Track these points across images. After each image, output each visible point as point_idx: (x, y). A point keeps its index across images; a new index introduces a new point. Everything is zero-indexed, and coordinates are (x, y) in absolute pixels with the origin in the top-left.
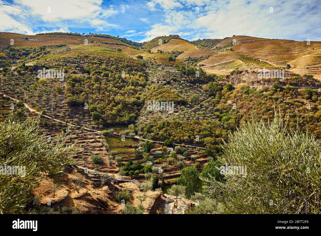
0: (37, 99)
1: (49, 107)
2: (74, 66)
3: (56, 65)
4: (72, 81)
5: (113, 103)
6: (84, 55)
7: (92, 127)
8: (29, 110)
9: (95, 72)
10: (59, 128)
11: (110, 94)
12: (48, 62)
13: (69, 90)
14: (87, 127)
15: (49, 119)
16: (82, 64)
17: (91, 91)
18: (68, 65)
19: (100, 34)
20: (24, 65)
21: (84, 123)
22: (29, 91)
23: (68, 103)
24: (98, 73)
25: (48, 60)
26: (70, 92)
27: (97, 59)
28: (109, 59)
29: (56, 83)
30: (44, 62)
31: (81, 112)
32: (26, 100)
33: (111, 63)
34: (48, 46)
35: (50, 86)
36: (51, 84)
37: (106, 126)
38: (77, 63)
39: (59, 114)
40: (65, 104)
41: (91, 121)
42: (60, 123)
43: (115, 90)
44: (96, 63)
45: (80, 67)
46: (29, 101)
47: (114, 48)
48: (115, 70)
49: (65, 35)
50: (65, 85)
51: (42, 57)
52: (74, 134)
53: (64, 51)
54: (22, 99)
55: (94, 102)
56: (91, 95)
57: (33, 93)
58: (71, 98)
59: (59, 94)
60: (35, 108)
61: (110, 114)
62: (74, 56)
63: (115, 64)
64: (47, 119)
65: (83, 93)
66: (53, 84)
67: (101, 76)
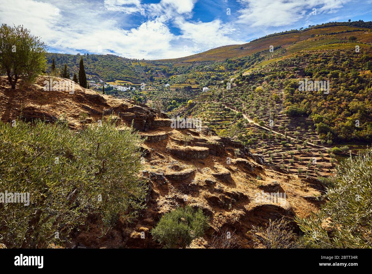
0: (254, 109)
1: (266, 118)
2: (293, 69)
3: (272, 71)
4: (290, 87)
5: (346, 112)
6: (304, 54)
7: (318, 142)
8: (247, 121)
9: (319, 73)
10: (278, 141)
11: (341, 99)
12: (263, 69)
13: (288, 97)
14: (311, 141)
15: (267, 130)
16: (301, 65)
17: (314, 97)
18: (285, 69)
19: (323, 24)
20: (241, 75)
21: (307, 137)
22: (246, 101)
23: (287, 113)
24: (323, 73)
25: (263, 67)
26: (289, 100)
27: (321, 56)
28: (338, 53)
29: (273, 91)
30: (260, 69)
31: (302, 124)
32: (244, 111)
33: (341, 59)
34: (262, 52)
35: (267, 95)
36: (268, 92)
37: (337, 141)
38: (296, 66)
39: (278, 126)
40: (284, 114)
41: (316, 134)
42: (279, 135)
43: (348, 94)
44: (319, 62)
45: (299, 70)
46: (247, 112)
47: (344, 37)
48: (347, 67)
49: (279, 35)
50: (283, 93)
51: (256, 64)
52: (296, 149)
53: (279, 54)
54: (241, 110)
55: (319, 111)
56: (315, 102)
57: (251, 103)
58: (290, 107)
59: (277, 103)
60: (253, 119)
61: (343, 126)
62: (292, 58)
63: (347, 59)
64: (265, 131)
65: (305, 100)
66: (270, 92)
67: (327, 77)
